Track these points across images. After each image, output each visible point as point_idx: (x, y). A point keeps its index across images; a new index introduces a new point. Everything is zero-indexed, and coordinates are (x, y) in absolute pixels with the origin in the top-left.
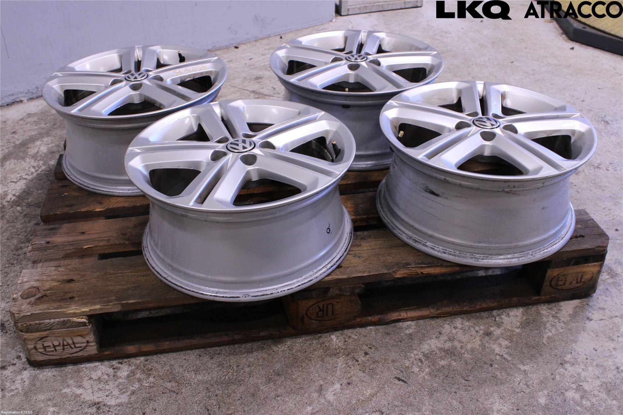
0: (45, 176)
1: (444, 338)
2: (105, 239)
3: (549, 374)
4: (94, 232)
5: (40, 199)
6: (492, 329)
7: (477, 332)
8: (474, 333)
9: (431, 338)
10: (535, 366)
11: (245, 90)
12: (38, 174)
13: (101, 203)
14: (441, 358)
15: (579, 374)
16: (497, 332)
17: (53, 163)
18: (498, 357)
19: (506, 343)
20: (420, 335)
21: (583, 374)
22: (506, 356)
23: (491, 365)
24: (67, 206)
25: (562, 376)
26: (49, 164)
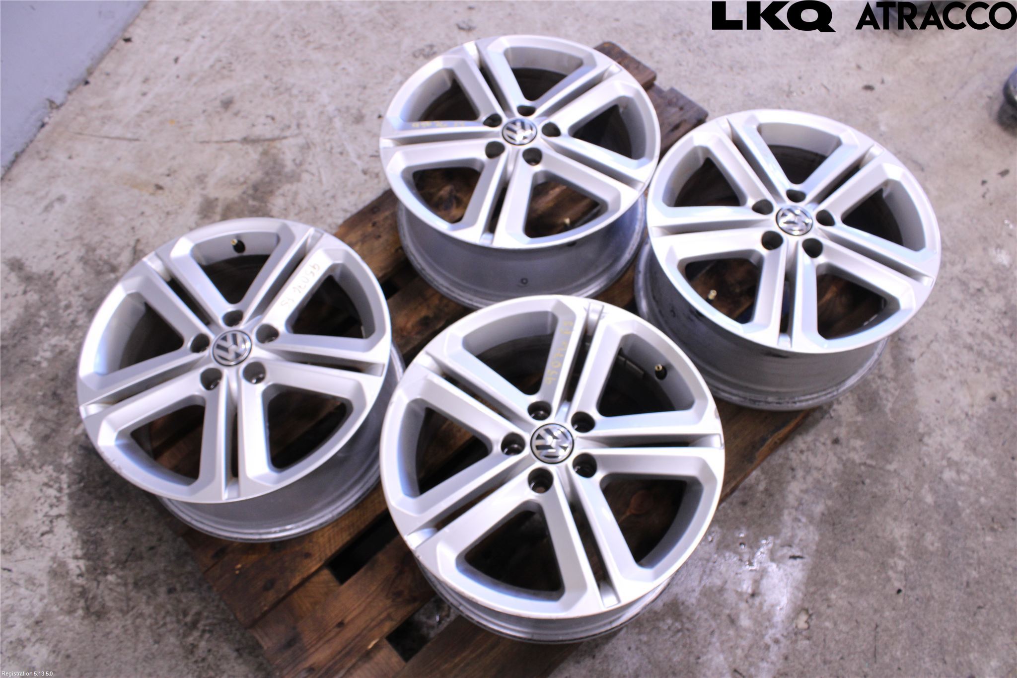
0: (86, 494)
1: (800, 473)
2: (382, 617)
3: (917, 462)
4: (355, 613)
5: (125, 542)
6: (835, 431)
7: (824, 444)
8: (822, 448)
9: (789, 482)
10: (901, 459)
11: (228, 142)
12: (71, 496)
13: (308, 555)
14: (813, 502)
15: (941, 444)
16: (842, 432)
17: (70, 460)
18: (863, 468)
19: (858, 443)
20: (774, 484)
21: (945, 441)
22: (869, 462)
23: (863, 483)
24: (266, 588)
25: (928, 455)
26: (66, 466)
